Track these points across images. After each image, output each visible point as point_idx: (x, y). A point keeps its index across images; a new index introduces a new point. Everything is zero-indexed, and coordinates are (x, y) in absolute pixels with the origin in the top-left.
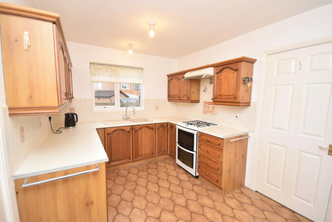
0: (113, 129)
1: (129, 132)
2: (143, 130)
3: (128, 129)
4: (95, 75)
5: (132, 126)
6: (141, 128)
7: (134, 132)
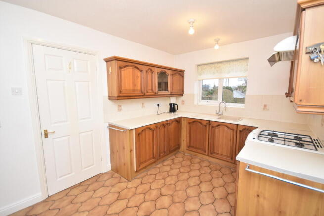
0: (194, 120)
1: (206, 126)
2: (221, 128)
3: (205, 123)
4: (201, 74)
5: (209, 121)
6: (218, 125)
7: (210, 127)
